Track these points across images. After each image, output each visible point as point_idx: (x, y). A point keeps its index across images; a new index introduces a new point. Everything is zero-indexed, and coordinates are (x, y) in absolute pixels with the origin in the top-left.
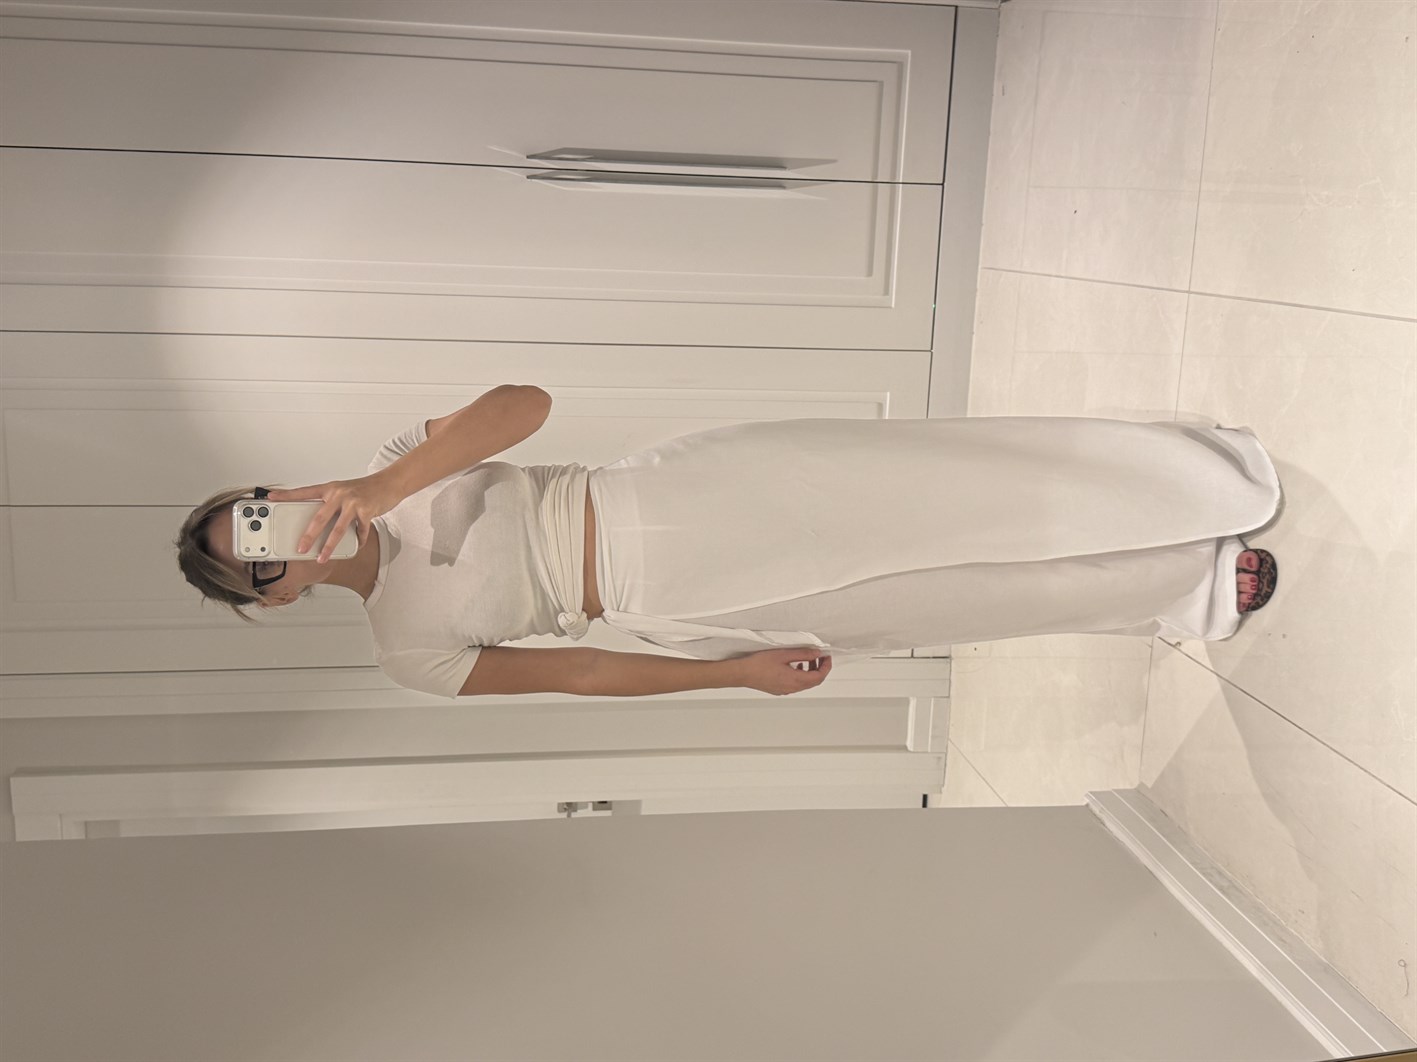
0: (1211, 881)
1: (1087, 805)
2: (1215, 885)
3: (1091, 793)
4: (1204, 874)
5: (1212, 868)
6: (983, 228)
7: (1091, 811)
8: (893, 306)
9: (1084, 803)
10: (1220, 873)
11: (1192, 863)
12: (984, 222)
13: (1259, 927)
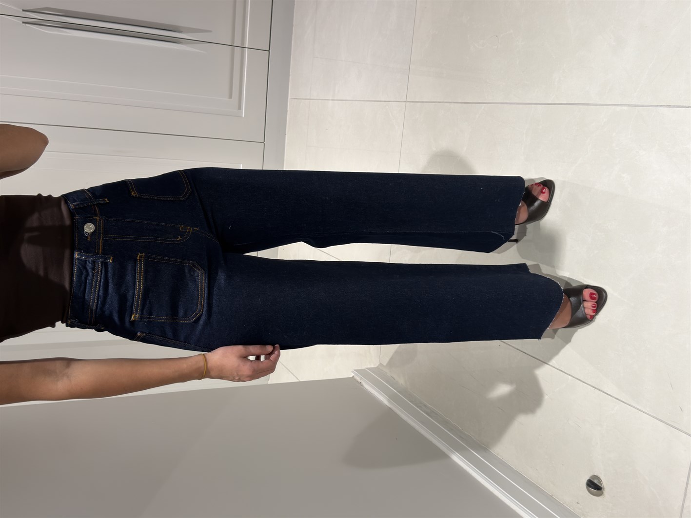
0: (421, 410)
1: (353, 377)
2: (423, 411)
3: (355, 370)
4: (416, 406)
5: (421, 403)
6: (290, 77)
7: (355, 380)
8: (243, 116)
9: (351, 376)
10: (425, 406)
11: (410, 402)
12: (291, 74)
13: (448, 431)
